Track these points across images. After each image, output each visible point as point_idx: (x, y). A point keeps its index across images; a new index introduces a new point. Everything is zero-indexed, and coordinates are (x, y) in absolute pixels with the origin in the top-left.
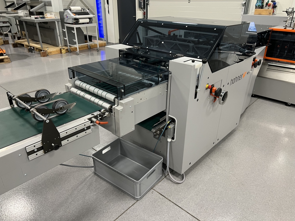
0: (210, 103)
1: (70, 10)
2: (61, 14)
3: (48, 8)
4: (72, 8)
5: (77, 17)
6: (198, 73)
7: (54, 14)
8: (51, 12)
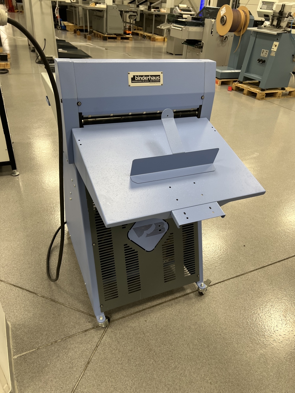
1: (179, 7)
2: (172, 9)
3: (163, 4)
4: (181, 5)
5: (182, 12)
7: (166, 9)
8: (164, 8)
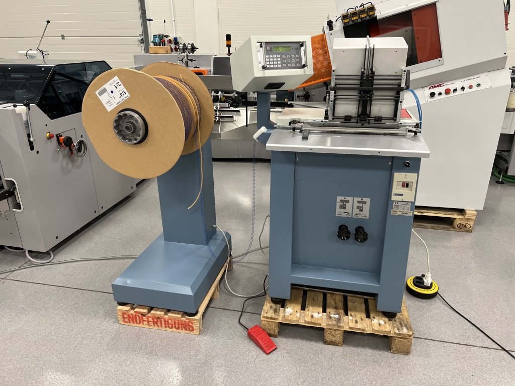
0: (64, 156)
6: (24, 119)
